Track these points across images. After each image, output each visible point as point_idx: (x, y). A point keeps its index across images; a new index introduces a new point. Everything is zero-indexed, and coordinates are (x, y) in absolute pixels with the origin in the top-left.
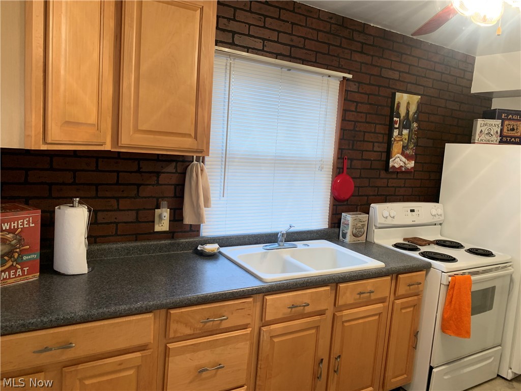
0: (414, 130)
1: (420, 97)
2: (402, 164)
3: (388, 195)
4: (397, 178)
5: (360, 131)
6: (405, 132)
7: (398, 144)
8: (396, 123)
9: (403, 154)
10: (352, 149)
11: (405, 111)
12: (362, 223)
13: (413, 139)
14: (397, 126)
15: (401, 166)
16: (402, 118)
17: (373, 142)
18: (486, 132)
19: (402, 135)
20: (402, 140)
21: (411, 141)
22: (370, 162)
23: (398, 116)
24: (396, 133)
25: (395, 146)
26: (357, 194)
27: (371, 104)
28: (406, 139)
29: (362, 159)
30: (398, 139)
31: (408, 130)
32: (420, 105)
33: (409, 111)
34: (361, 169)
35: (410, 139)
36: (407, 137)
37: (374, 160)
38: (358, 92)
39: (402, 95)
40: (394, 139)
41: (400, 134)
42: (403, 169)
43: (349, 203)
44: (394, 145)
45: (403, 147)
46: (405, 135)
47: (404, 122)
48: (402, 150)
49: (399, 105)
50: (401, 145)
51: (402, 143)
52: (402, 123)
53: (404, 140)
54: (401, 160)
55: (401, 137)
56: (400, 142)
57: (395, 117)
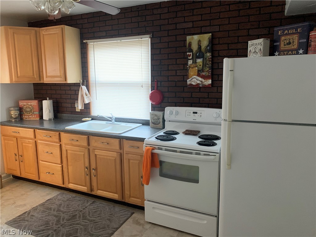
0: (207, 58)
1: (211, 34)
2: (198, 82)
3: (193, 103)
4: (200, 92)
5: (165, 65)
6: (199, 61)
7: (193, 70)
8: (190, 56)
9: (198, 75)
10: (161, 76)
11: (197, 47)
12: (158, 117)
13: (208, 64)
15: (198, 84)
16: (194, 51)
17: (176, 70)
19: (196, 63)
20: (197, 66)
21: (206, 66)
22: (175, 82)
23: (191, 51)
24: (190, 62)
25: (191, 71)
27: (170, 48)
29: (168, 81)
30: (193, 66)
31: (202, 59)
32: (212, 41)
33: (201, 46)
34: (168, 87)
35: (204, 65)
36: (201, 64)
37: (178, 81)
38: (160, 42)
39: (193, 37)
40: (189, 66)
41: (195, 62)
42: (201, 86)
44: (189, 70)
45: (199, 71)
46: (199, 63)
47: (197, 54)
48: (198, 73)
49: (190, 44)
50: (196, 70)
51: (197, 68)
52: (195, 55)
53: (198, 66)
54: (197, 80)
55: (196, 64)
56: (195, 68)
57: (188, 52)
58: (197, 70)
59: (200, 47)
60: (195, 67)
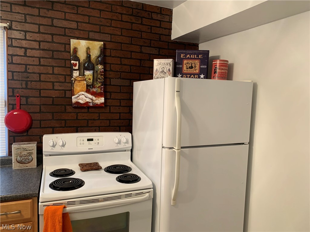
0: (99, 72)
1: (102, 43)
2: (88, 100)
3: (79, 127)
4: (88, 112)
5: (34, 73)
6: (88, 73)
7: (80, 83)
8: (75, 65)
9: (88, 91)
10: (26, 88)
11: (85, 55)
12: (28, 152)
13: (99, 79)
14: (77, 68)
15: (88, 102)
16: (81, 61)
17: (53, 83)
18: (161, 70)
19: (84, 75)
20: (85, 80)
21: (97, 81)
22: (52, 99)
23: (77, 59)
24: (76, 74)
25: (77, 85)
26: (39, 126)
27: (43, 50)
28: (90, 79)
29: (40, 97)
30: (79, 79)
31: (92, 71)
32: (103, 50)
33: (90, 55)
34: (40, 105)
35: (95, 79)
36: (91, 77)
37: (55, 97)
38: (25, 39)
39: (79, 42)
40: (75, 79)
41: (82, 74)
42: (91, 105)
43: (29, 133)
44: (75, 85)
45: (87, 86)
46: (88, 76)
47: (84, 64)
48: (87, 88)
49: (75, 50)
50: (84, 84)
51: (85, 82)
52: (82, 66)
53: (87, 80)
54: (86, 97)
55: (84, 77)
56: (83, 82)
57: (72, 60)
58: (86, 85)
59: (88, 56)
60: (84, 80)
